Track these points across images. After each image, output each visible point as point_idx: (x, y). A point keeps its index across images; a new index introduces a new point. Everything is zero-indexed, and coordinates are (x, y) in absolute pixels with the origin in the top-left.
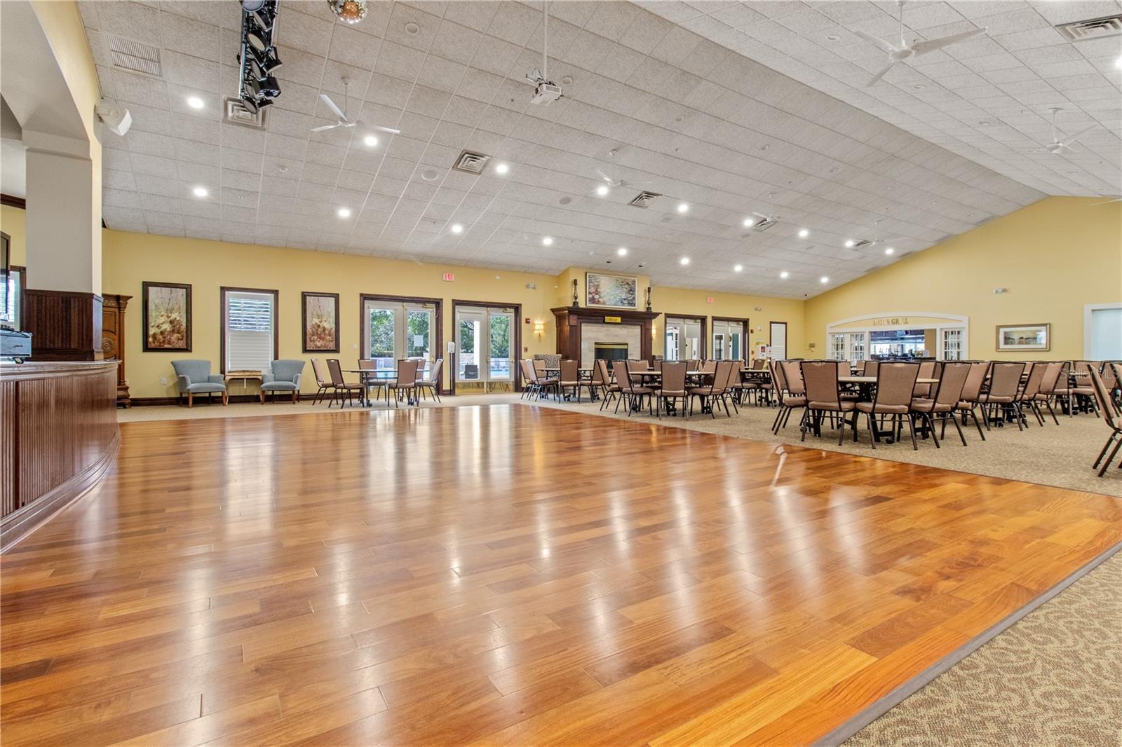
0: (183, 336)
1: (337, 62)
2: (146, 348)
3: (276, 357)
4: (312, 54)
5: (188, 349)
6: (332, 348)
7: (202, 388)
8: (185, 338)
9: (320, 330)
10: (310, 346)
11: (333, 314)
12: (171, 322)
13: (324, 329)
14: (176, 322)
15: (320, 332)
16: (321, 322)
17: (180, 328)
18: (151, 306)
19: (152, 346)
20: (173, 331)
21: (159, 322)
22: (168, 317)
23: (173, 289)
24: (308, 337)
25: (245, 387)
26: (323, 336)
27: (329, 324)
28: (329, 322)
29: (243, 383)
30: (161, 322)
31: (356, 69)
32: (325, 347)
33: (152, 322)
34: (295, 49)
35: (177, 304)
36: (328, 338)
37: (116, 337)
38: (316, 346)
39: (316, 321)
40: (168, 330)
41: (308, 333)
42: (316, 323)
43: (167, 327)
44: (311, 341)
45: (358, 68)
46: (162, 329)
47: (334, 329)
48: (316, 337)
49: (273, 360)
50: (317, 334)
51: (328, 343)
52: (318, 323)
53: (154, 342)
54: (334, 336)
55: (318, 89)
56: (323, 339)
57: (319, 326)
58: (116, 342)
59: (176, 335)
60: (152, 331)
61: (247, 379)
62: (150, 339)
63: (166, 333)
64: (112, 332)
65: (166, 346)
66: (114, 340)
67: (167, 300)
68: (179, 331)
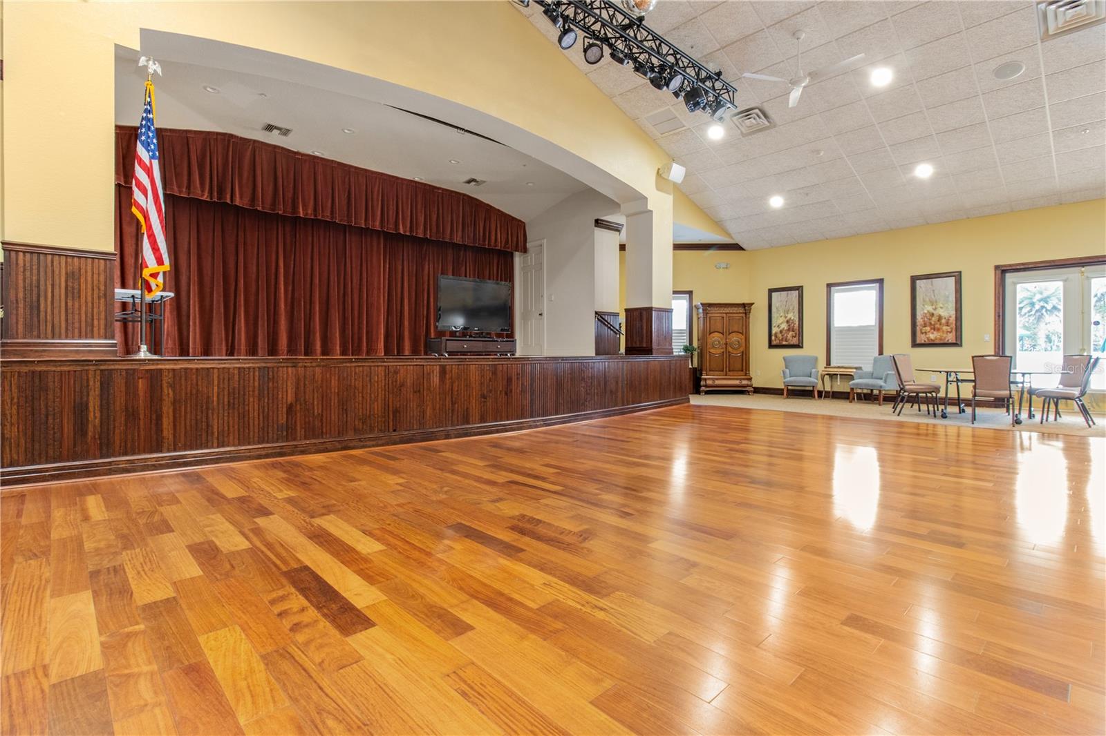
0: (796, 334)
1: (776, 24)
2: (771, 346)
3: (881, 353)
4: (752, 34)
5: (799, 346)
6: (950, 341)
7: (795, 382)
8: (797, 335)
9: (933, 319)
10: (921, 338)
11: (952, 298)
12: (788, 322)
13: (940, 318)
14: (791, 321)
15: (935, 323)
16: (935, 309)
17: (794, 326)
18: (774, 309)
19: (774, 343)
20: (789, 330)
21: (780, 323)
22: (786, 317)
23: (789, 292)
24: (918, 329)
25: (839, 384)
26: (938, 326)
27: (947, 311)
28: (947, 308)
29: (837, 378)
30: (780, 322)
31: (798, 16)
32: (941, 339)
33: (774, 324)
34: (736, 42)
35: (791, 305)
36: (945, 328)
37: (743, 337)
38: (928, 339)
39: (929, 308)
40: (786, 328)
41: (918, 324)
42: (928, 311)
43: (785, 326)
44: (922, 333)
45: (799, 13)
46: (781, 328)
47: (954, 317)
48: (928, 329)
49: (877, 355)
50: (931, 323)
51: (945, 335)
52: (932, 311)
53: (775, 340)
54: (954, 326)
55: (783, 61)
56: (938, 330)
57: (933, 315)
58: (743, 340)
59: (791, 333)
60: (774, 331)
61: (840, 375)
62: (773, 338)
63: (784, 332)
64: (740, 333)
65: (784, 343)
66: (741, 339)
67: (785, 303)
68: (793, 329)
